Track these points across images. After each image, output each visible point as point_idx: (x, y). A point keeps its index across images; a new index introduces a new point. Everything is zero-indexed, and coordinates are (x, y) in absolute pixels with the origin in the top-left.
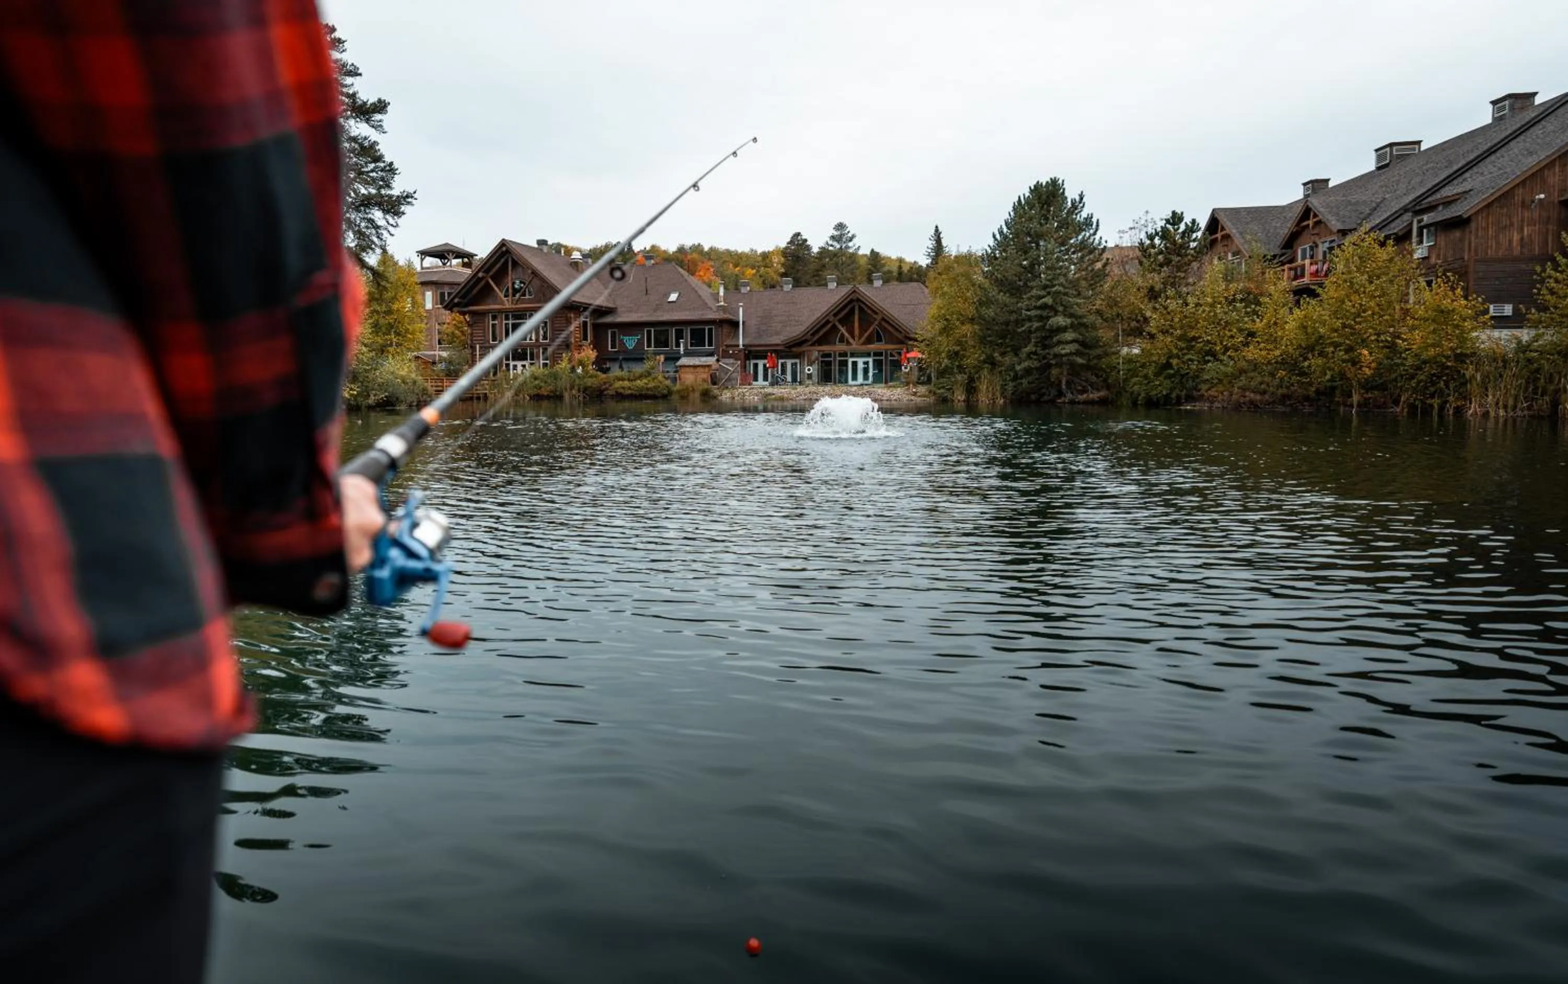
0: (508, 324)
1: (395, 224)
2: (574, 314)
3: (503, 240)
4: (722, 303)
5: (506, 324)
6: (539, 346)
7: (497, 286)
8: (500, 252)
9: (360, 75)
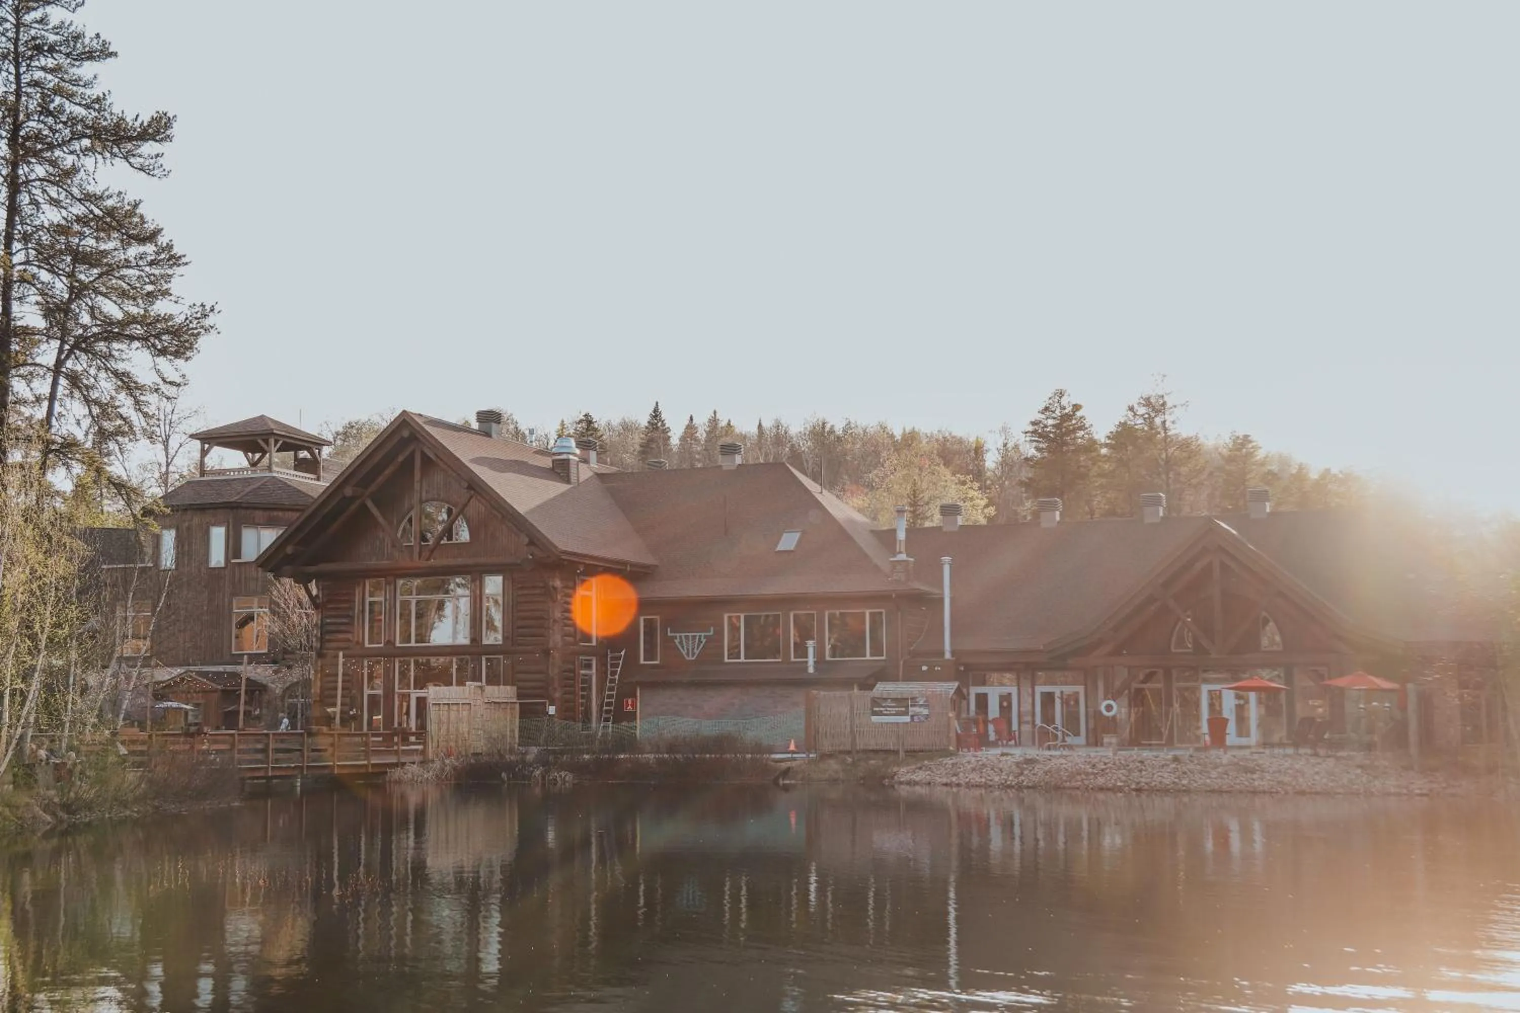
0: (408, 603)
1: (178, 380)
2: (562, 580)
3: (404, 412)
4: (903, 557)
5: (402, 602)
6: (481, 654)
7: (383, 514)
8: (395, 440)
9: (114, 54)
